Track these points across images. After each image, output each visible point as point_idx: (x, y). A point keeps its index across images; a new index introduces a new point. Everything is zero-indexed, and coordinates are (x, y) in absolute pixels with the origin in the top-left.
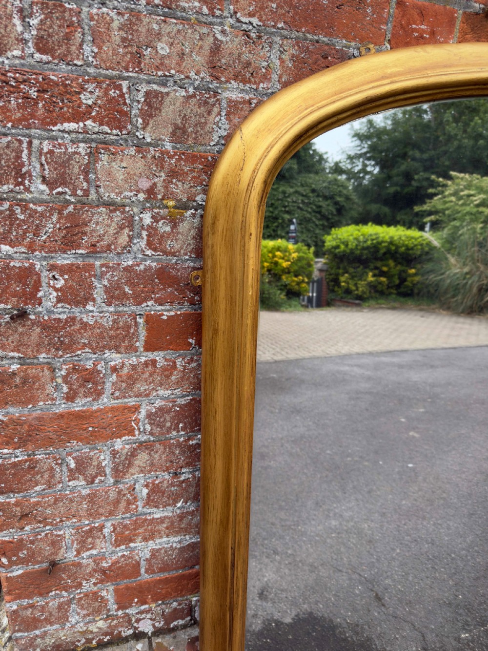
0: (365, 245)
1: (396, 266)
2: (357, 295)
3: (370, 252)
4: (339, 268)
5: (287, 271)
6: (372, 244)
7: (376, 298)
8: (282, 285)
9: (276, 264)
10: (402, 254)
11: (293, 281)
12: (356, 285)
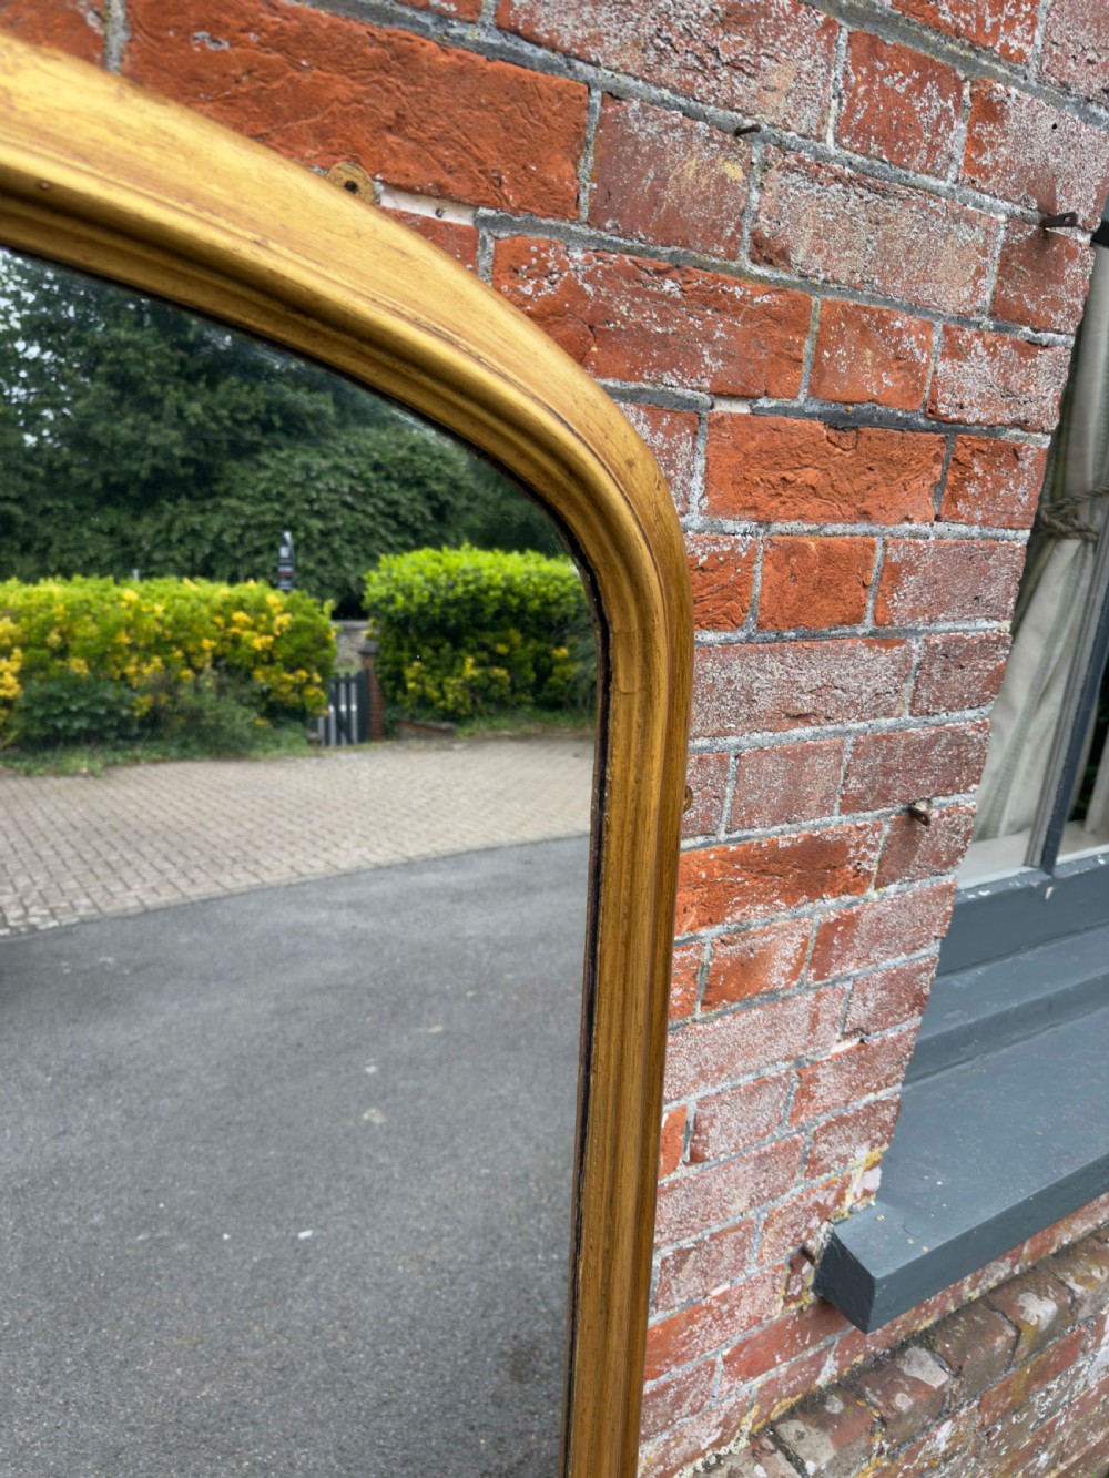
0: (451, 596)
1: (526, 641)
2: (445, 709)
3: (464, 611)
4: (400, 648)
5: (267, 658)
6: (466, 592)
7: (490, 715)
8: (254, 694)
9: (236, 641)
10: (536, 614)
11: (285, 682)
12: (440, 686)
